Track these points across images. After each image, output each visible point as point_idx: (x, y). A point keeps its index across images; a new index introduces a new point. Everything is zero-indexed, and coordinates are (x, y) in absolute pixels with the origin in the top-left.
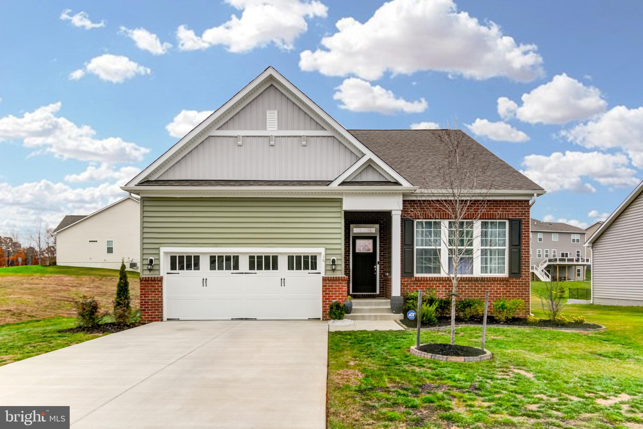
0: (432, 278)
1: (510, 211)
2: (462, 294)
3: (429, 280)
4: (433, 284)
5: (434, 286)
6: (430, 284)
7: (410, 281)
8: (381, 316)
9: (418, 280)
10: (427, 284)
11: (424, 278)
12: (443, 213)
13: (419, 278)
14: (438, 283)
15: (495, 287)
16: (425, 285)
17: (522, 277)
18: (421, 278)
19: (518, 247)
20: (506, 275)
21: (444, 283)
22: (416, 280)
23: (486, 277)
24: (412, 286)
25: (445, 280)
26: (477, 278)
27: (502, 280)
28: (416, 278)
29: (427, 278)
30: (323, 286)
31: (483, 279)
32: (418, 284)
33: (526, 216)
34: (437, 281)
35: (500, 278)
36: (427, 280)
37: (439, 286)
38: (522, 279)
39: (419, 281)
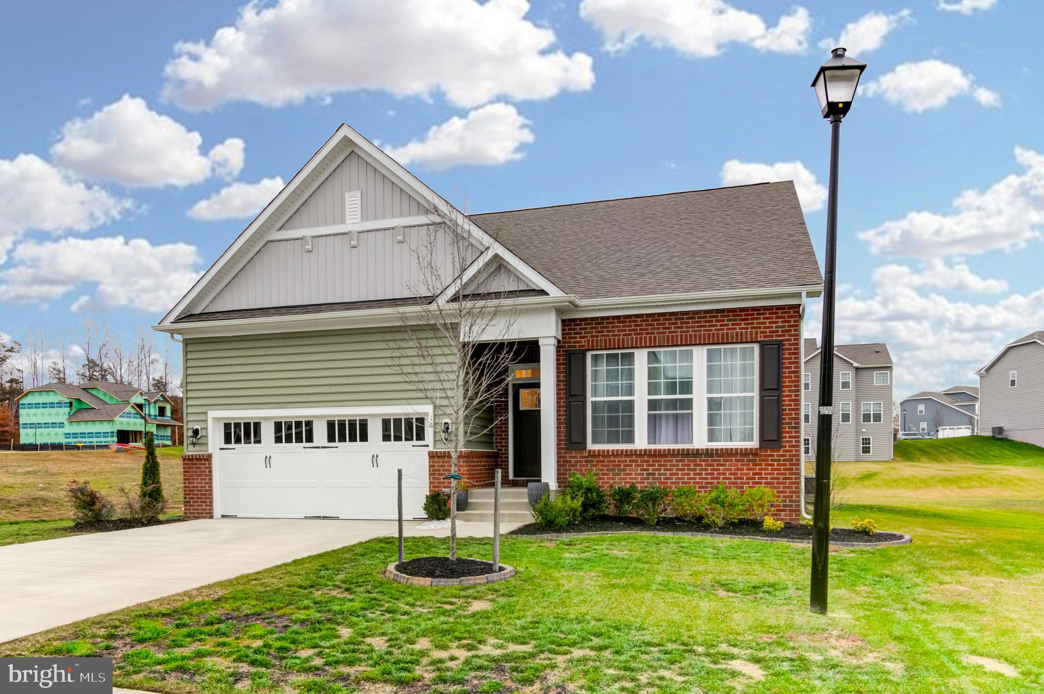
0: (617, 451)
1: (760, 328)
2: (672, 479)
3: (613, 454)
4: (619, 461)
5: (622, 464)
6: (615, 461)
7: (581, 457)
8: (510, 515)
9: (594, 455)
10: (608, 461)
11: (603, 451)
12: (637, 338)
13: (594, 451)
14: (628, 459)
15: (731, 465)
16: (606, 463)
17: (785, 446)
18: (599, 451)
19: (776, 393)
20: (754, 444)
21: (639, 459)
22: (590, 455)
23: (714, 447)
24: (584, 466)
25: (641, 455)
26: (698, 450)
27: (745, 453)
28: (590, 451)
29: (608, 451)
30: (430, 466)
31: (709, 453)
32: (593, 461)
33: (791, 335)
34: (626, 455)
35: (741, 450)
36: (609, 456)
37: (631, 466)
38: (784, 451)
39: (594, 456)
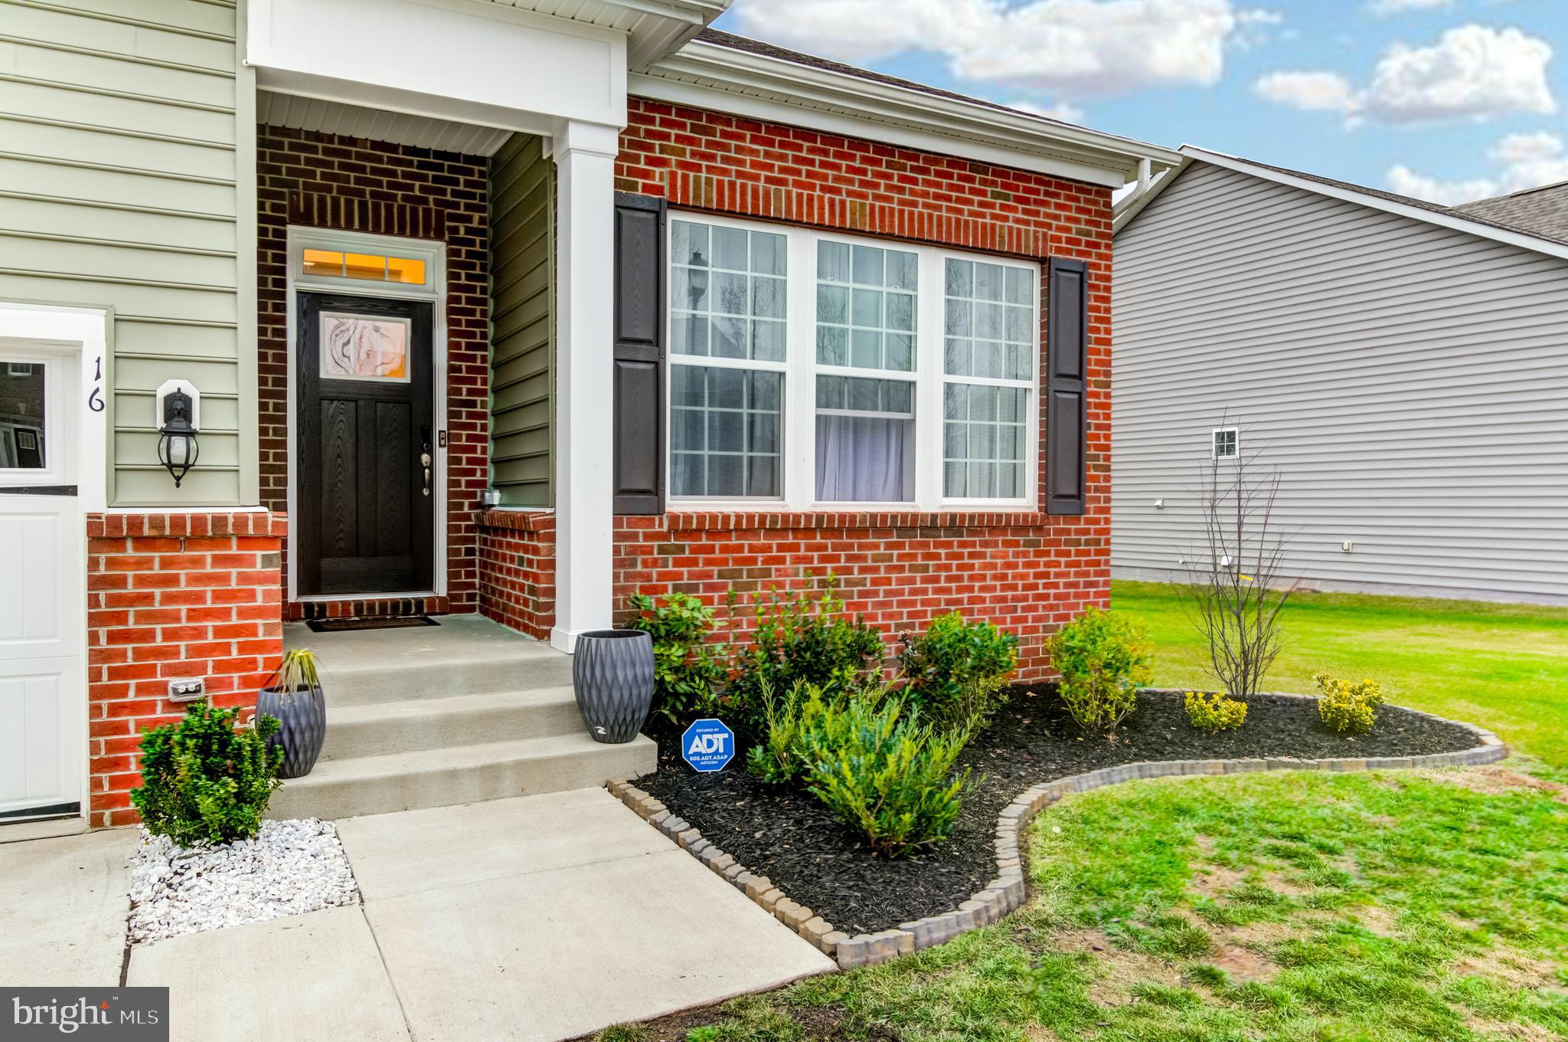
0: (751, 517)
1: (1049, 226)
2: (876, 593)
3: (738, 529)
4: (752, 549)
5: (760, 557)
6: (740, 549)
7: (647, 537)
9: (685, 528)
10: (725, 549)
11: (714, 517)
13: (688, 518)
14: (774, 543)
15: (996, 553)
16: (717, 555)
17: (1087, 511)
18: (701, 517)
19: (1075, 386)
20: (1027, 502)
21: (803, 543)
22: (674, 530)
23: (968, 511)
24: (655, 563)
25: (809, 531)
26: (934, 516)
27: (1019, 525)
28: (674, 518)
29: (726, 518)
30: (95, 583)
31: (955, 525)
32: (682, 549)
33: (1100, 256)
34: (772, 532)
35: (1017, 516)
36: (726, 532)
37: (782, 560)
38: (1088, 521)
39: (688, 533)
